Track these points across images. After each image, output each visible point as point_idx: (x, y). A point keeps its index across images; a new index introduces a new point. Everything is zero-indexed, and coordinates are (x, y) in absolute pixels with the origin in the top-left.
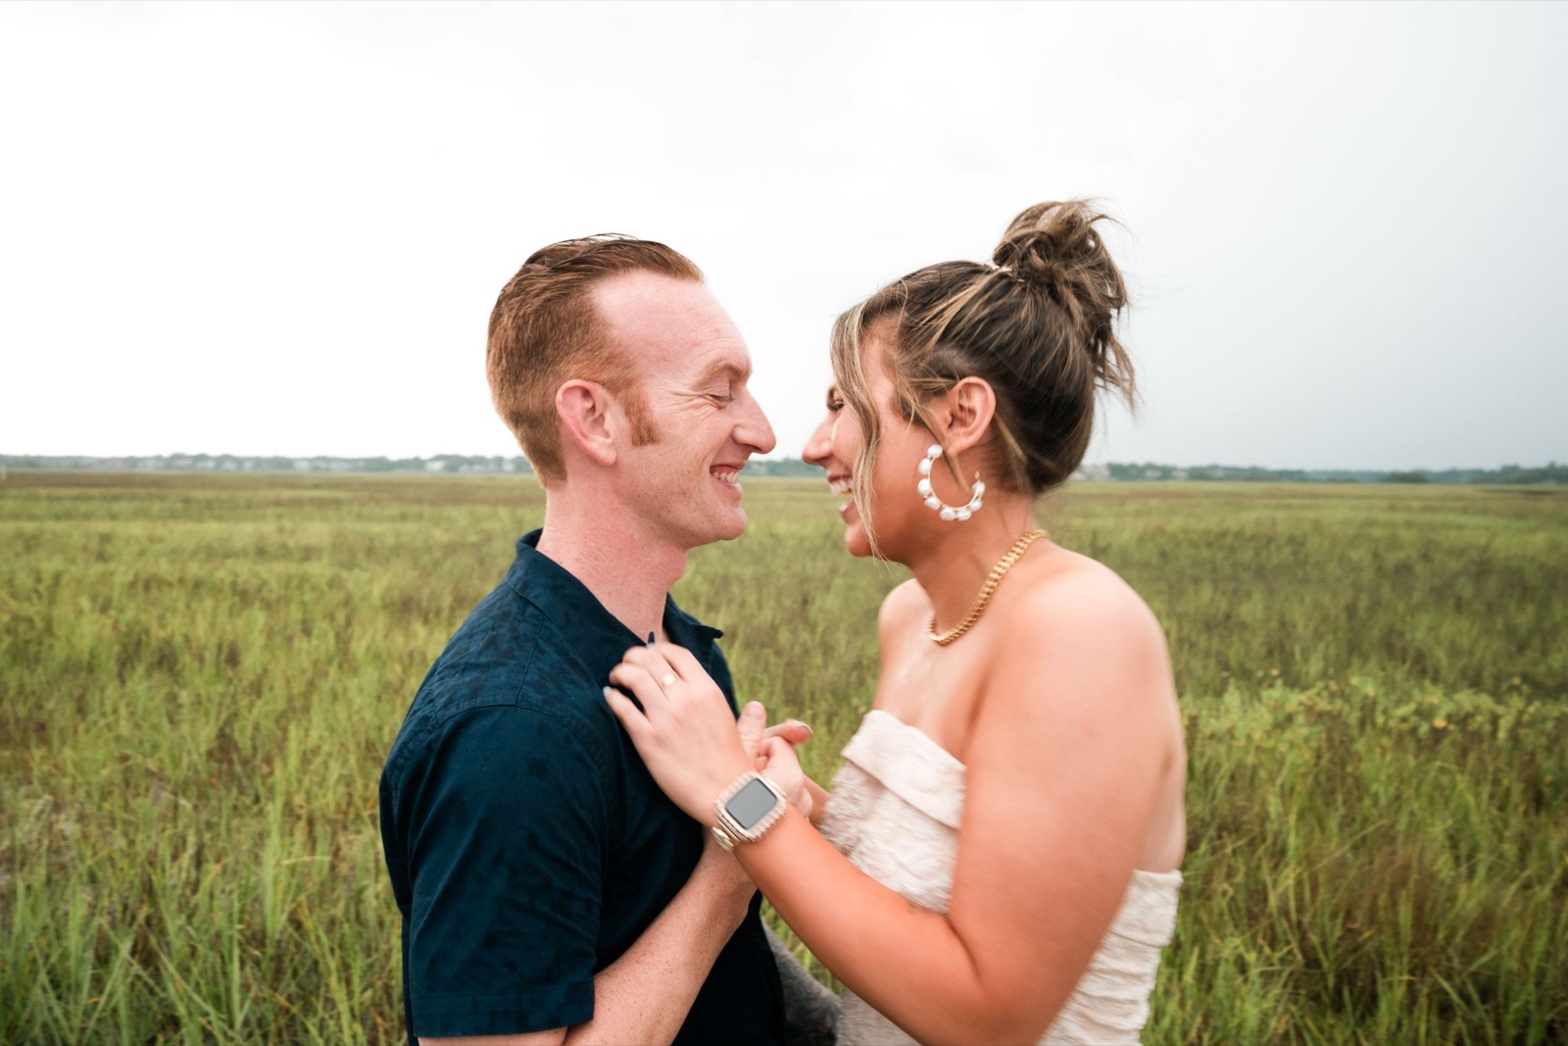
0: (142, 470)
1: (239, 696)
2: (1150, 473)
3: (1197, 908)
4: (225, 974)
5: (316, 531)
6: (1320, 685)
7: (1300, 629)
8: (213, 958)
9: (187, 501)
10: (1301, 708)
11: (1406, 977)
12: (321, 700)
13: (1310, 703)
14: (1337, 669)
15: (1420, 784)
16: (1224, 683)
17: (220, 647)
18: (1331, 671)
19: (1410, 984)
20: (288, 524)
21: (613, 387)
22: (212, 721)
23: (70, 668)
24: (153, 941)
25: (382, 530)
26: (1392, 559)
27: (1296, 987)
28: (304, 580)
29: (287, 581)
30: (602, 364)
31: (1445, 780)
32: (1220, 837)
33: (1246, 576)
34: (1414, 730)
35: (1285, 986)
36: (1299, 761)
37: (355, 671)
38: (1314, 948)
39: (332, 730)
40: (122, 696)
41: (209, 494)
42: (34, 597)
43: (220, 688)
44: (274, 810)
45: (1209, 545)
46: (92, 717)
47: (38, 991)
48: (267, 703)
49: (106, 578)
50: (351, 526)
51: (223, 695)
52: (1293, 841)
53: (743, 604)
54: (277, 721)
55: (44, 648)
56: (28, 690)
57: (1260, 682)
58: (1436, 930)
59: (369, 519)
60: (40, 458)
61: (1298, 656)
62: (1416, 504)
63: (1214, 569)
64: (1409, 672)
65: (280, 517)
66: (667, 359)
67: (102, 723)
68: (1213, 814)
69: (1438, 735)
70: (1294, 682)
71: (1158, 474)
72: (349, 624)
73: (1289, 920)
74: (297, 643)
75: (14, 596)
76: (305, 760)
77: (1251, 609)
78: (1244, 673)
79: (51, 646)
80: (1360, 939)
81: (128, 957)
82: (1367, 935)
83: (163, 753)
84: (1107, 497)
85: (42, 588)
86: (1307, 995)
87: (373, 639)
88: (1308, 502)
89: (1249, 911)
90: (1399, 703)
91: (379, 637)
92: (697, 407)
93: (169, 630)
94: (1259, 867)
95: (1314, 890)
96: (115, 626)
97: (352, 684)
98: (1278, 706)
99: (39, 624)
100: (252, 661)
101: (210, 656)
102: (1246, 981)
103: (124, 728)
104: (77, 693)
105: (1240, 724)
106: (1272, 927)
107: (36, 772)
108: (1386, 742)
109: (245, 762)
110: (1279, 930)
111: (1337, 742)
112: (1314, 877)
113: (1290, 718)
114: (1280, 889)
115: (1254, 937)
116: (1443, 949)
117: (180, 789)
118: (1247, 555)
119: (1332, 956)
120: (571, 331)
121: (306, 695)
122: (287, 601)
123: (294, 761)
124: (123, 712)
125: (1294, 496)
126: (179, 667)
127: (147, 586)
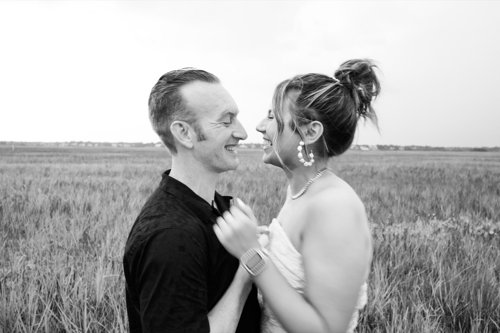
0: (60, 146)
1: (91, 221)
2: (391, 148)
3: (408, 294)
4: (81, 314)
5: (118, 166)
6: (450, 219)
7: (443, 200)
8: (78, 310)
9: (75, 157)
10: (443, 227)
11: (480, 319)
12: (118, 222)
13: (446, 225)
14: (455, 214)
15: (485, 253)
16: (416, 217)
17: (85, 205)
18: (453, 214)
19: (482, 322)
20: (109, 164)
21: (190, 122)
22: (82, 229)
23: (33, 212)
24: (58, 304)
25: (141, 166)
26: (474, 177)
27: (442, 322)
28: (114, 183)
29: (108, 183)
30: (185, 115)
31: (493, 252)
32: (415, 270)
33: (424, 182)
34: (483, 235)
35: (439, 321)
36: (443, 244)
37: (130, 212)
38: (448, 309)
39: (121, 232)
40: (51, 221)
41: (83, 155)
42: (22, 189)
43: (84, 219)
44: (101, 259)
45: (411, 172)
46: (40, 228)
47: (18, 321)
48: (100, 223)
49: (47, 182)
50: (130, 165)
51: (85, 221)
52: (440, 272)
53: (257, 190)
54: (103, 229)
55: (26, 205)
56: (19, 219)
57: (429, 218)
58: (491, 303)
59: (136, 163)
60: (26, 142)
61: (442, 209)
62: (483, 159)
63: (413, 180)
64: (481, 215)
65: (106, 162)
66: (207, 112)
67: (44, 230)
68: (413, 262)
69: (491, 236)
70: (440, 217)
71: (394, 148)
72: (128, 197)
73: (440, 299)
74: (111, 203)
75: (16, 189)
76: (112, 242)
77: (425, 194)
78: (424, 215)
79: (27, 205)
80: (465, 306)
81: (49, 309)
82: (467, 304)
83: (64, 240)
84: (376, 156)
85: (25, 186)
86: (446, 325)
87: (136, 202)
88: (445, 158)
89: (426, 295)
90: (477, 225)
91: (138, 201)
92: (219, 127)
93: (68, 199)
94: (429, 280)
95: (448, 289)
96: (49, 198)
97: (129, 217)
98: (435, 226)
99: (24, 198)
100: (95, 210)
101: (81, 208)
102: (425, 319)
103: (51, 232)
104: (36, 221)
105: (422, 232)
106: (434, 301)
107: (21, 247)
108: (472, 238)
109: (92, 243)
110: (436, 302)
111: (456, 238)
112: (448, 285)
113: (439, 230)
114: (436, 288)
115: (427, 305)
116: (494, 310)
117: (70, 253)
118: (424, 175)
119: (455, 312)
120: (174, 104)
121: (113, 220)
122: (108, 189)
123: (108, 242)
124: (51, 227)
125: (440, 156)
126: (71, 211)
127: (61, 185)
